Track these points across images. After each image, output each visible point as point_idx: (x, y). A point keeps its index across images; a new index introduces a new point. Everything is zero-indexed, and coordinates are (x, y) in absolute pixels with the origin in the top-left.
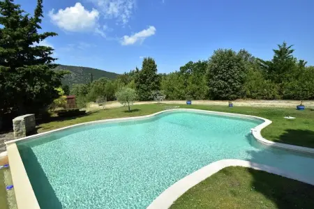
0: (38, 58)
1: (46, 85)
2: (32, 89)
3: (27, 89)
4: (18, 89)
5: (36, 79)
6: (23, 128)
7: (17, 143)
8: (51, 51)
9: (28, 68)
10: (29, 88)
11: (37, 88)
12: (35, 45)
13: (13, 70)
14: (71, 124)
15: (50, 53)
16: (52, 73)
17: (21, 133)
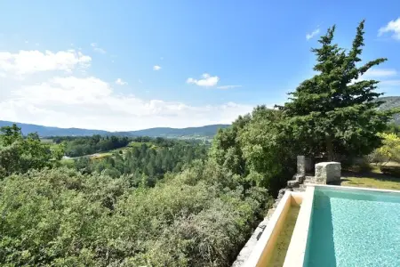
0: (355, 97)
1: (361, 130)
2: (341, 135)
3: (337, 135)
4: (327, 134)
5: (348, 122)
6: (324, 175)
7: (316, 187)
8: (374, 85)
9: (339, 111)
10: (339, 133)
11: (348, 134)
12: (353, 81)
13: (323, 115)
14: (393, 188)
15: (372, 88)
16: (372, 114)
17: (322, 180)
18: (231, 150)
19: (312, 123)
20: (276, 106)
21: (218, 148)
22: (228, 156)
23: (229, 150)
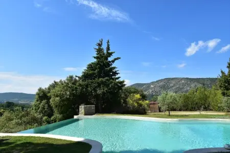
6: (83, 111)
18: (44, 101)
19: (87, 86)
20: (76, 76)
21: (37, 101)
22: (41, 106)
23: (43, 102)
